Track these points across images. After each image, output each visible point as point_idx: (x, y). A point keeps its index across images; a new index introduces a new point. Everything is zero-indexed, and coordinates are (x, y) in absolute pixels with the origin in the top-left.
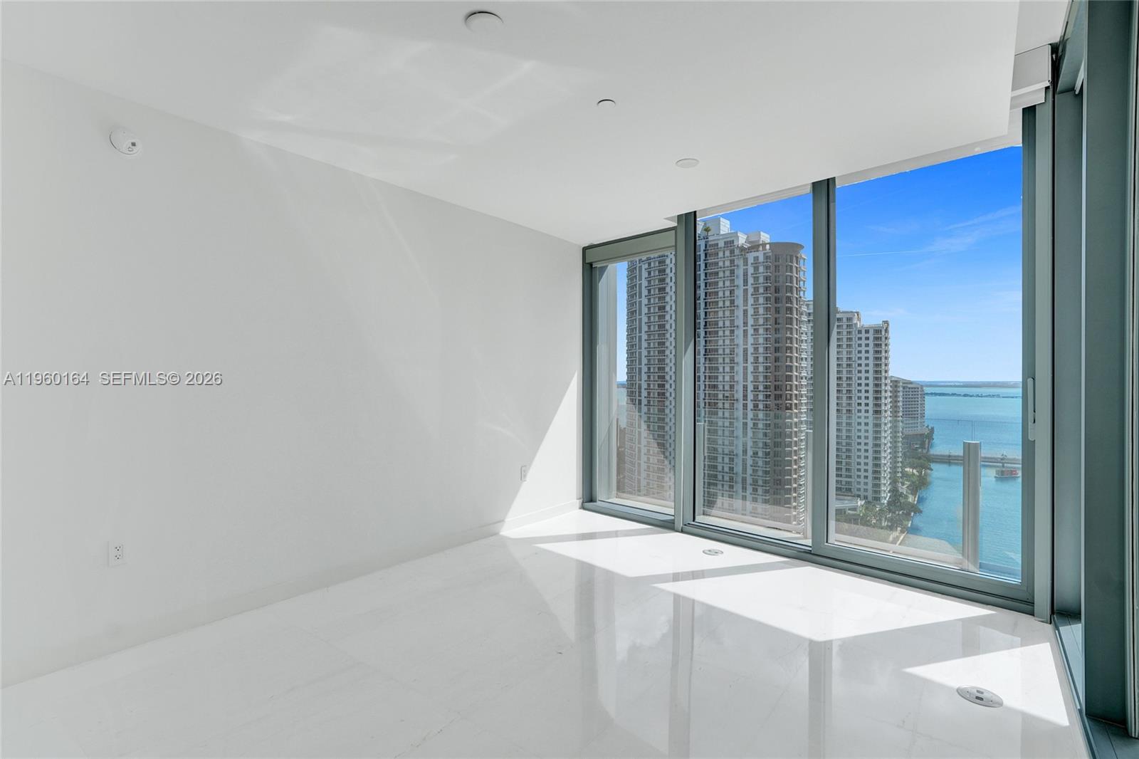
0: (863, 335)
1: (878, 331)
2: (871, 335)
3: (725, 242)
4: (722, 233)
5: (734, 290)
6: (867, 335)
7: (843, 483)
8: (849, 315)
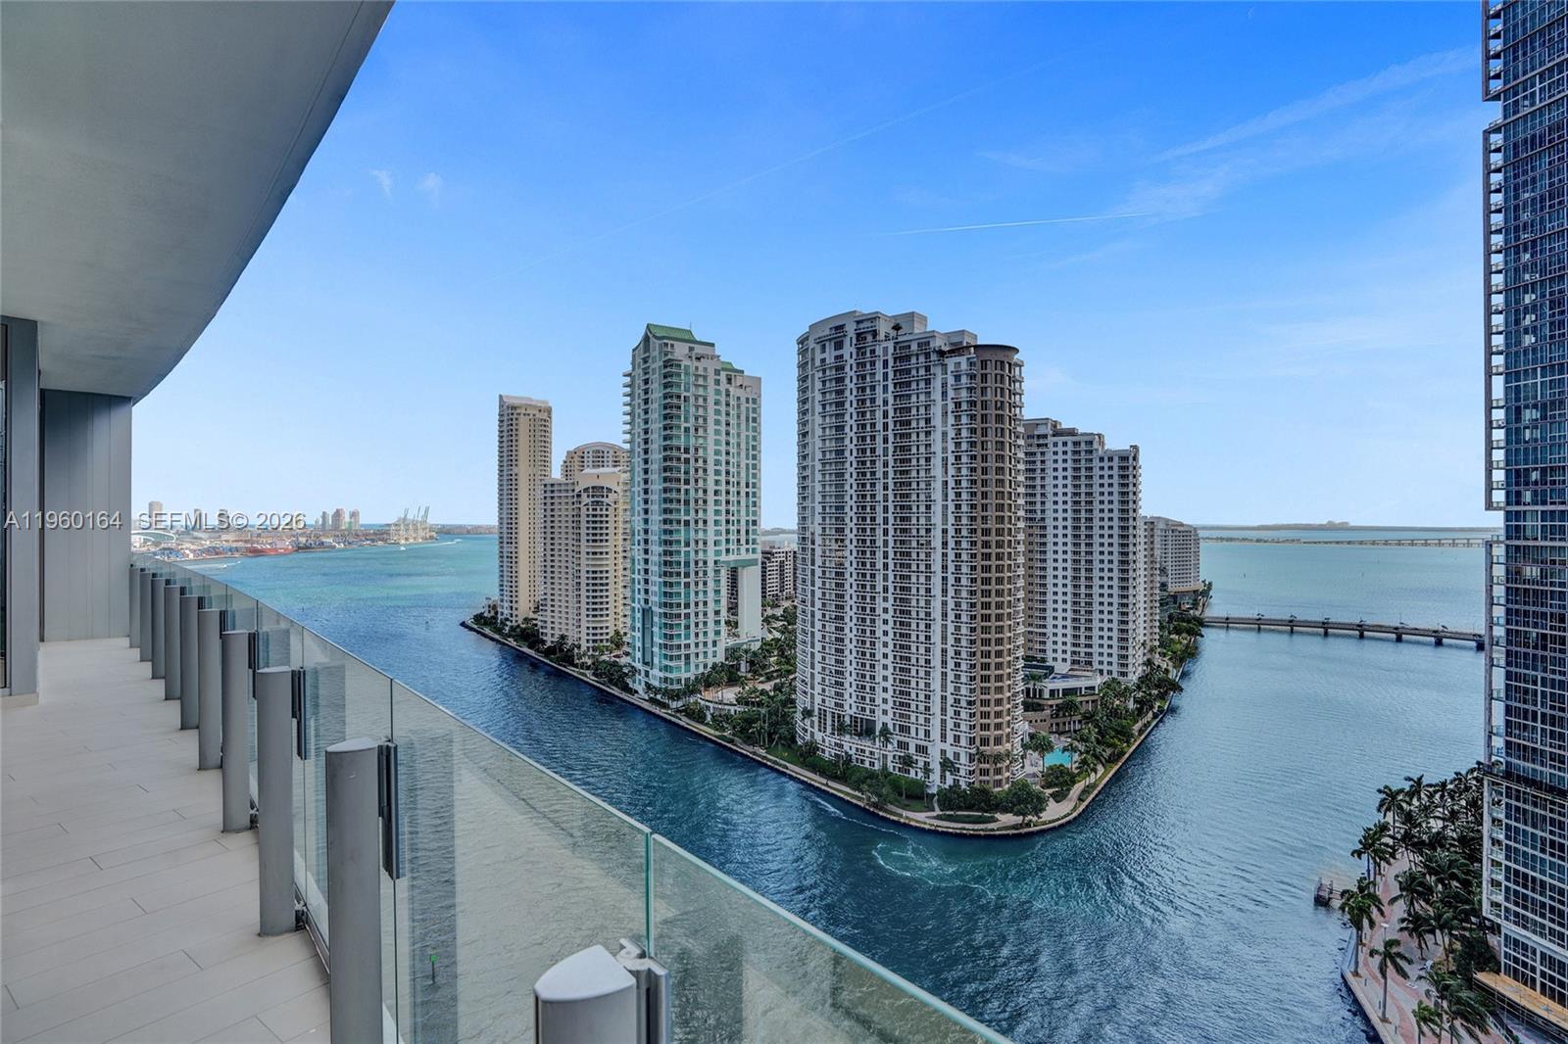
0: (1106, 464)
1: (1124, 459)
2: (1116, 463)
3: (918, 344)
4: (916, 331)
5: (930, 405)
6: (1111, 464)
7: (1082, 655)
8: (1088, 438)
